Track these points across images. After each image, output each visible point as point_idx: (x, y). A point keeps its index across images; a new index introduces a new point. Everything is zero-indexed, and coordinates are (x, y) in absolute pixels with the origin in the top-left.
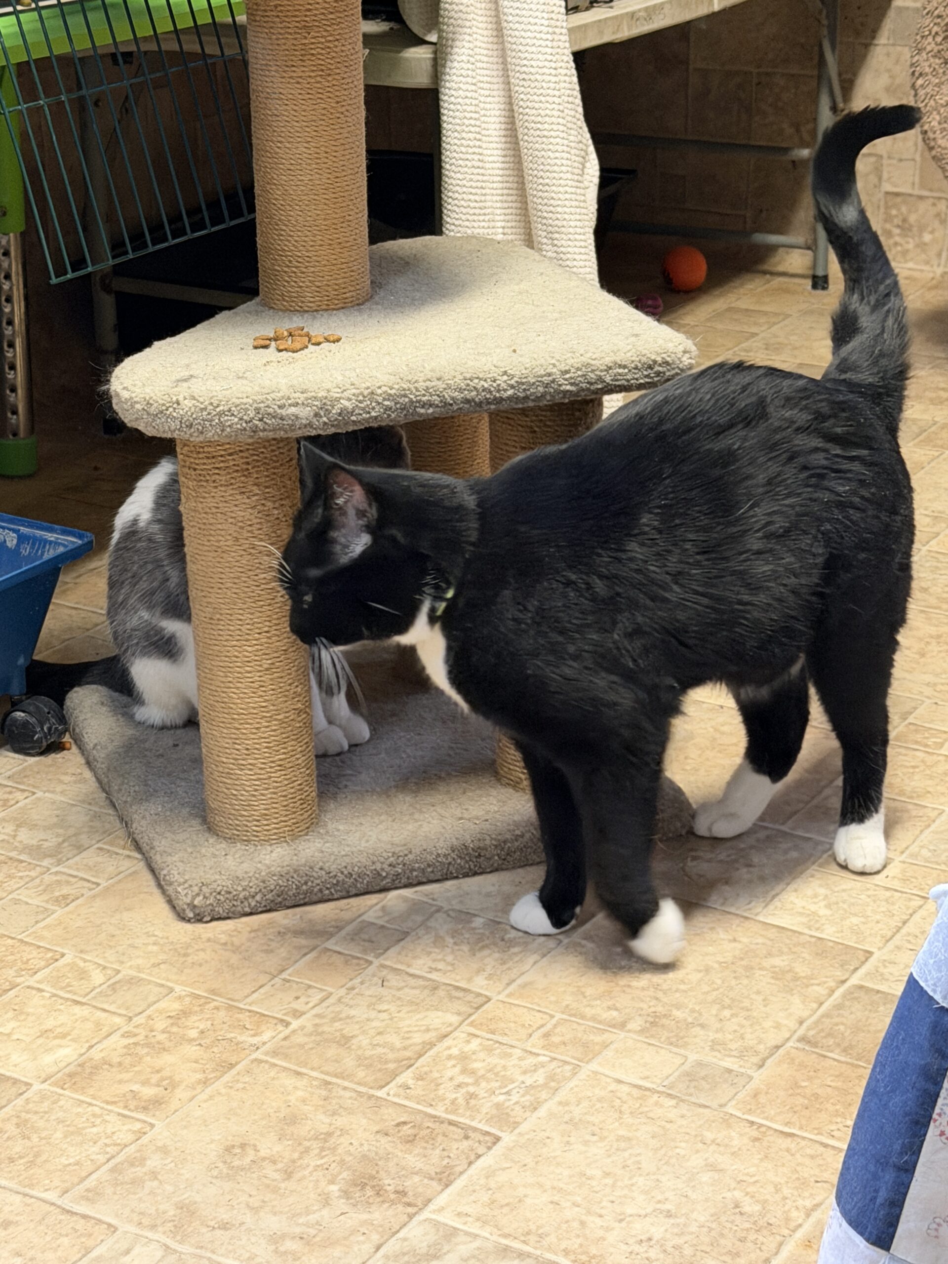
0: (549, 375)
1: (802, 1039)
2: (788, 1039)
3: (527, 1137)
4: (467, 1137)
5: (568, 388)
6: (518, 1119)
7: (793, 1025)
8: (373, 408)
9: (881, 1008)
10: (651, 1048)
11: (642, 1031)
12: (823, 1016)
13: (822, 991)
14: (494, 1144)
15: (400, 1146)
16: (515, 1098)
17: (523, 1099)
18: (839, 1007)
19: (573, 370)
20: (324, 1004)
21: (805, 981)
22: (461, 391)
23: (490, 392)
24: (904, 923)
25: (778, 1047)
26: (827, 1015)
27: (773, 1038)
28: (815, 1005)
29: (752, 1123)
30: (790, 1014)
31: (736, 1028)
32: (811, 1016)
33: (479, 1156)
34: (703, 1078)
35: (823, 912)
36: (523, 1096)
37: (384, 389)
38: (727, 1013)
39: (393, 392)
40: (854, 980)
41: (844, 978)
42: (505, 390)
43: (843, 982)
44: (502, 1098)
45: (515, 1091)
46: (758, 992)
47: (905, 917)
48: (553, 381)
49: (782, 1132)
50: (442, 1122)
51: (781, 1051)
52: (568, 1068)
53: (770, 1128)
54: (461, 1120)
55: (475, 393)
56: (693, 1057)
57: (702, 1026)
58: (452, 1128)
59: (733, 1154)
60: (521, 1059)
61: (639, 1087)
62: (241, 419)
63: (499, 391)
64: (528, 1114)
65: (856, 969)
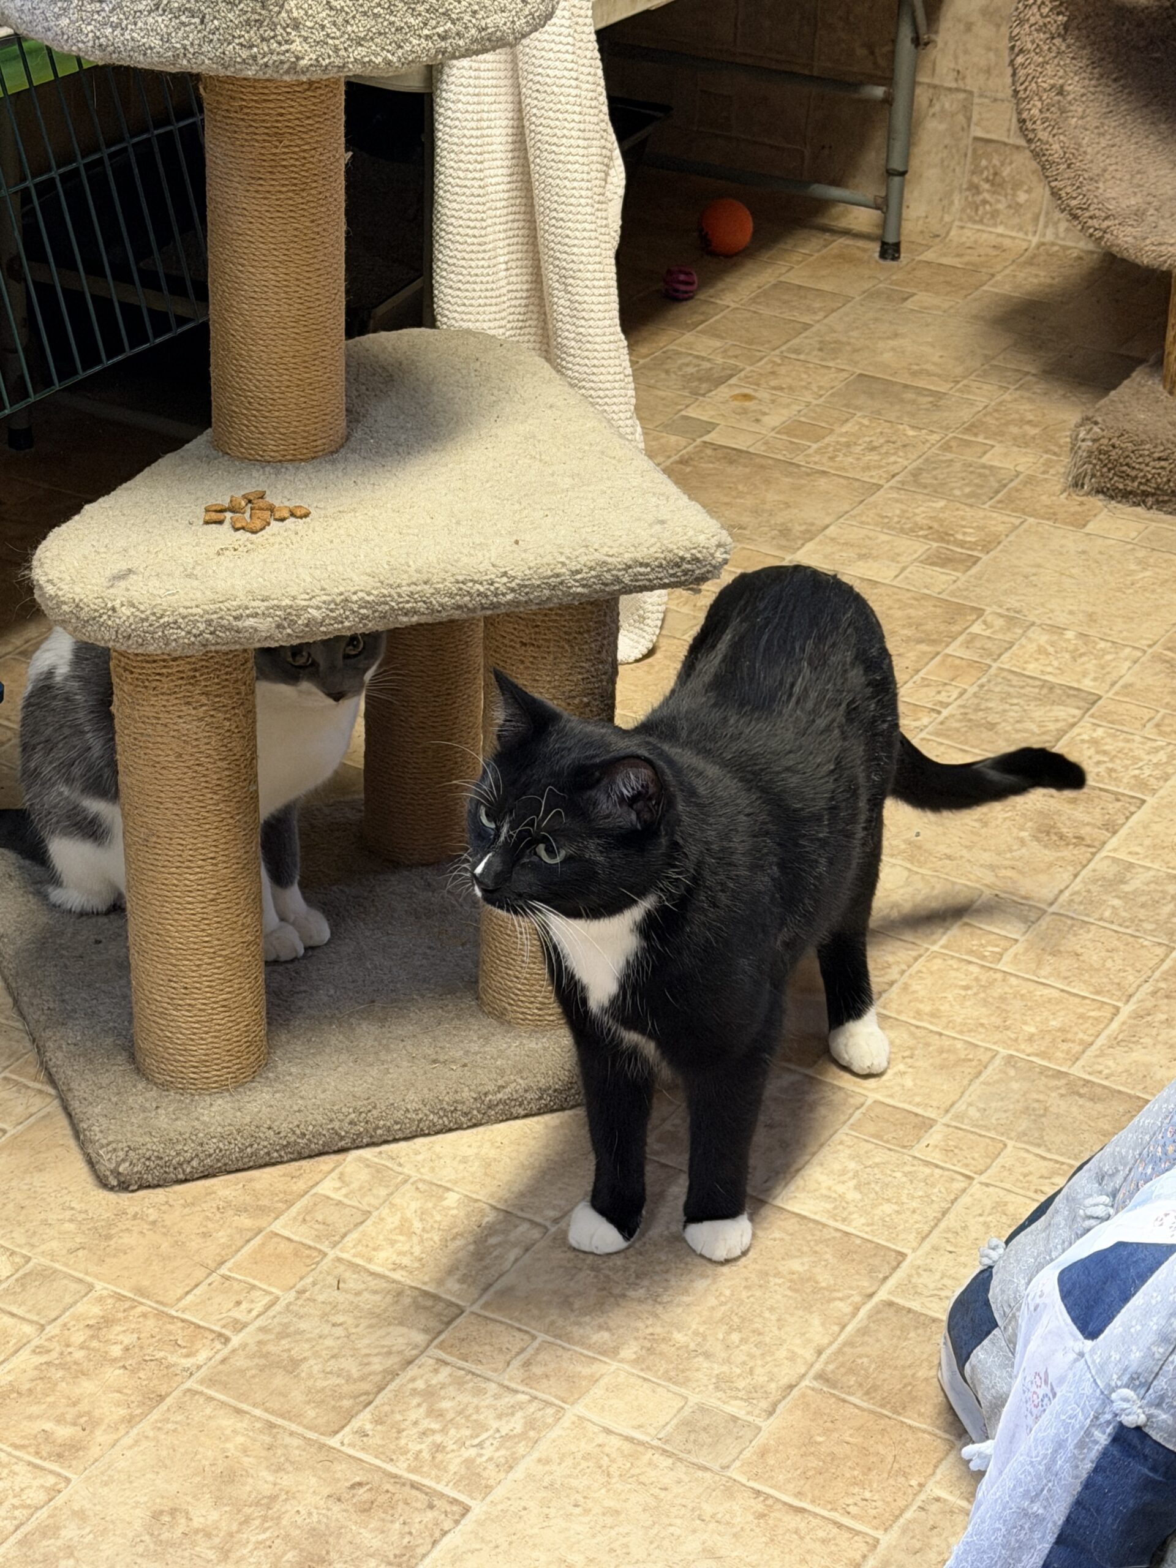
0: (558, 575)
1: (821, 1376)
2: (804, 1375)
3: (500, 1507)
4: (431, 1507)
5: (579, 590)
6: (491, 1482)
7: (809, 1354)
8: (347, 618)
9: (912, 1335)
10: (646, 1385)
11: (637, 1361)
12: (845, 1344)
13: (845, 1308)
14: (463, 1515)
15: (354, 1517)
16: (488, 1452)
17: (497, 1454)
18: (863, 1331)
19: (585, 570)
20: (271, 1313)
21: (826, 1293)
22: (451, 596)
23: (487, 596)
24: (944, 1214)
25: (791, 1387)
26: (849, 1343)
27: (787, 1374)
28: (836, 1328)
29: (758, 1493)
30: (809, 1341)
31: (745, 1358)
32: (831, 1344)
33: (444, 1533)
34: (705, 1429)
35: (853, 1195)
36: (498, 1449)
37: (361, 594)
38: (735, 1337)
39: (370, 598)
40: (882, 1295)
41: (870, 1291)
42: (504, 595)
43: (871, 1296)
44: (473, 1452)
45: (488, 1443)
46: (772, 1309)
47: (945, 1205)
48: (561, 583)
49: (791, 1506)
50: (404, 1485)
51: (795, 1392)
52: (550, 1411)
53: (777, 1500)
54: (426, 1482)
55: (467, 598)
56: (694, 1399)
57: (707, 1355)
58: (414, 1492)
59: (735, 1535)
60: (497, 1397)
61: (629, 1439)
62: (189, 633)
63: (496, 595)
64: (502, 1475)
65: (886, 1278)
